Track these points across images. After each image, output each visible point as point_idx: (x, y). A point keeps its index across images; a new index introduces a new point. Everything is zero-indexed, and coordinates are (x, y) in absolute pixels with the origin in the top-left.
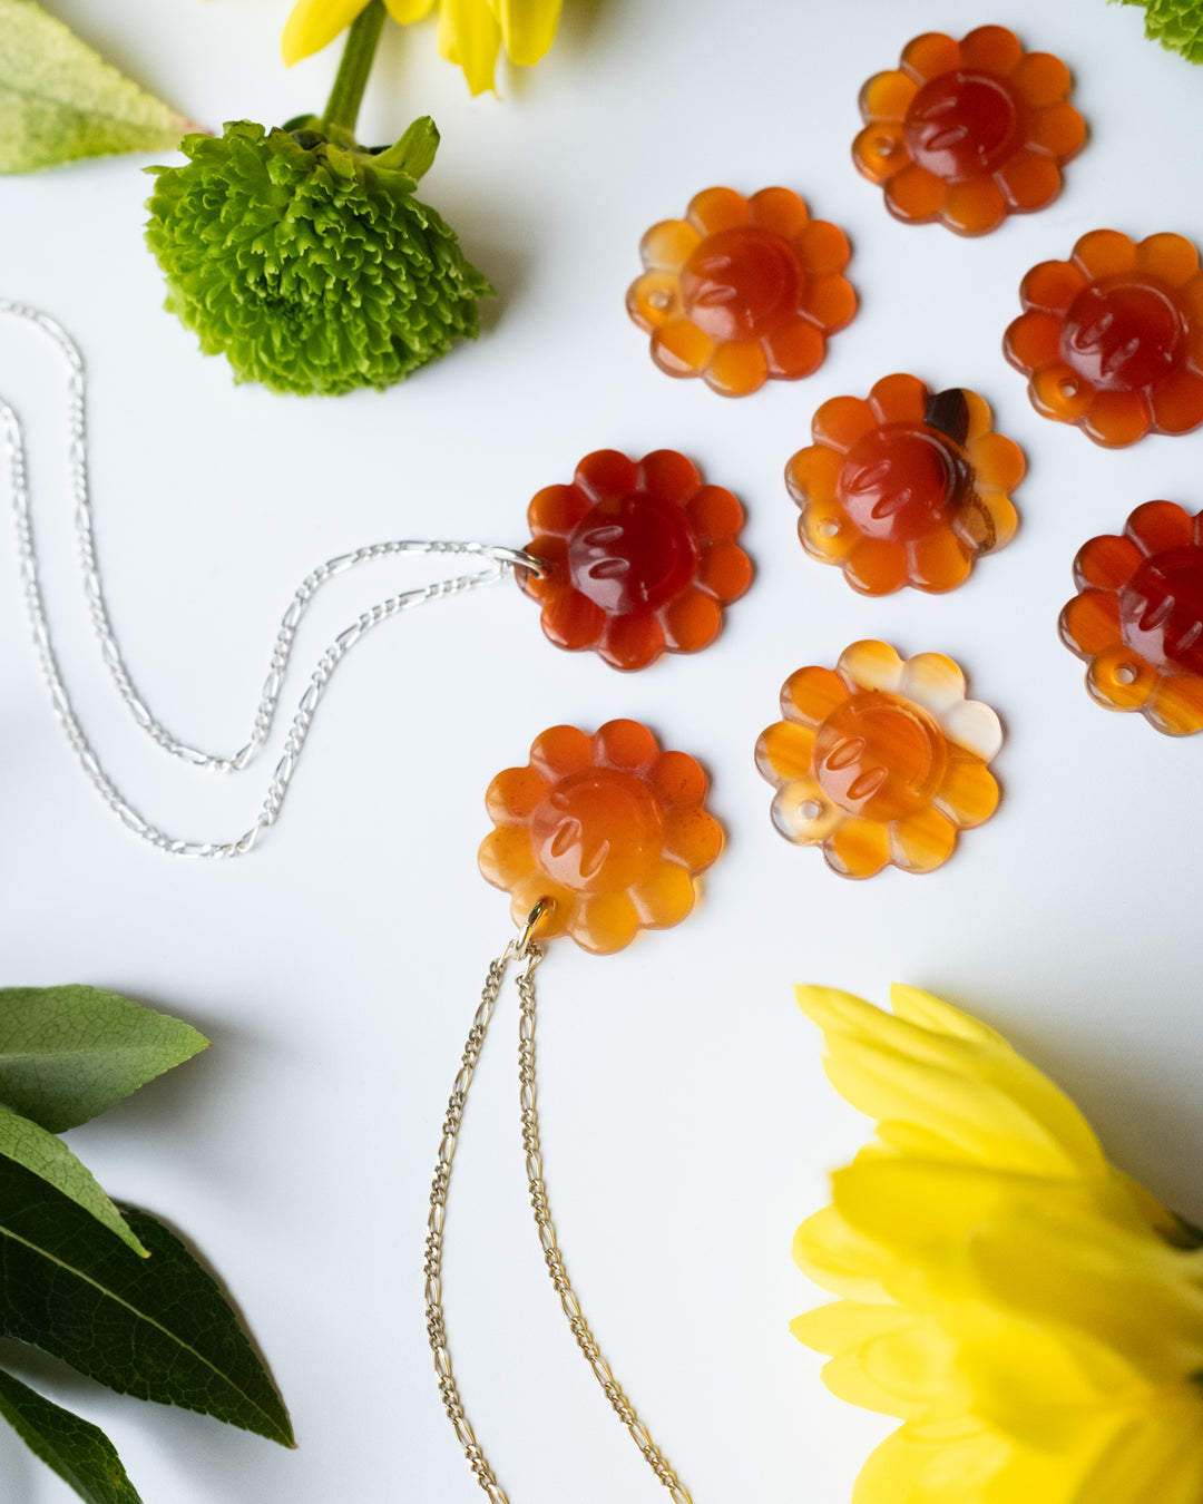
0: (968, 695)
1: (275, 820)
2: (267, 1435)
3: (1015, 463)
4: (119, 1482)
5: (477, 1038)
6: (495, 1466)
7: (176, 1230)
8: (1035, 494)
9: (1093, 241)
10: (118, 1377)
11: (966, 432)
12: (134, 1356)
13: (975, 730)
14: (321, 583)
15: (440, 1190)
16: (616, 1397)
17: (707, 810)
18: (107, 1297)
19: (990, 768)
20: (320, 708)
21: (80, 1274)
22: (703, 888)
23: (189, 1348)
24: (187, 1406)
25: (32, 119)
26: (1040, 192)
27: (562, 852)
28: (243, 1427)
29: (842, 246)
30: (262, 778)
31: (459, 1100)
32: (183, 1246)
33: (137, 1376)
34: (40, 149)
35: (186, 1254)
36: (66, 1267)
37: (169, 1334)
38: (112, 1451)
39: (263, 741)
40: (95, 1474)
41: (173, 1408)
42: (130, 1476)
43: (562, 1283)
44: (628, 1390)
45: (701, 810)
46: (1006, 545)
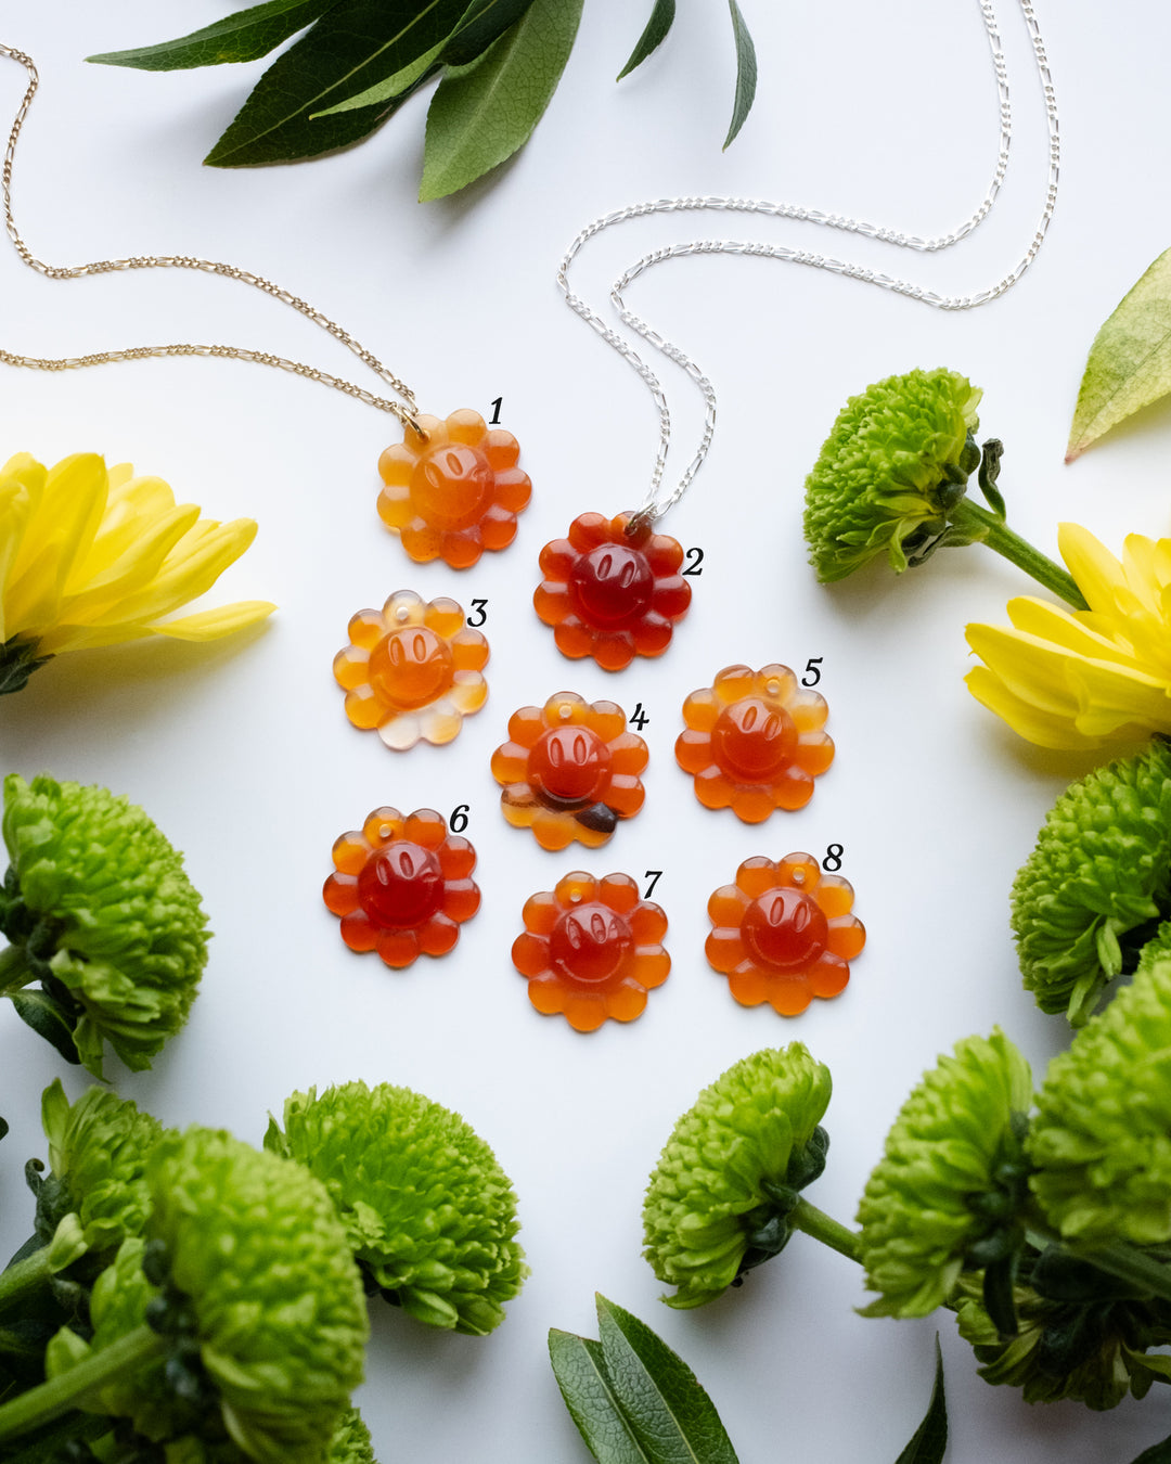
0: (423, 740)
1: (569, 305)
2: (213, 151)
3: (551, 843)
4: (222, 57)
5: (374, 364)
6: (140, 271)
7: (354, 147)
8: (526, 844)
9: (664, 965)
10: (272, 78)
11: (581, 823)
12: (282, 92)
13: (401, 731)
14: (706, 396)
15: (299, 305)
16: (141, 353)
17: (438, 558)
18: (324, 90)
19: (374, 729)
20: (626, 362)
21: (345, 78)
22: (392, 534)
23: (277, 126)
24: (242, 111)
25: (1138, 344)
26: (716, 952)
27: (448, 459)
28: (222, 138)
29: (752, 819)
30: (600, 308)
31: (344, 338)
32: (342, 145)
33: (269, 89)
34: (1112, 340)
35: (336, 146)
36: (352, 72)
37: (290, 117)
38: (245, 60)
39: (623, 317)
40: (228, 45)
41: (244, 103)
42: (226, 65)
43: (217, 351)
44: (143, 361)
45: (437, 554)
46: (503, 808)
